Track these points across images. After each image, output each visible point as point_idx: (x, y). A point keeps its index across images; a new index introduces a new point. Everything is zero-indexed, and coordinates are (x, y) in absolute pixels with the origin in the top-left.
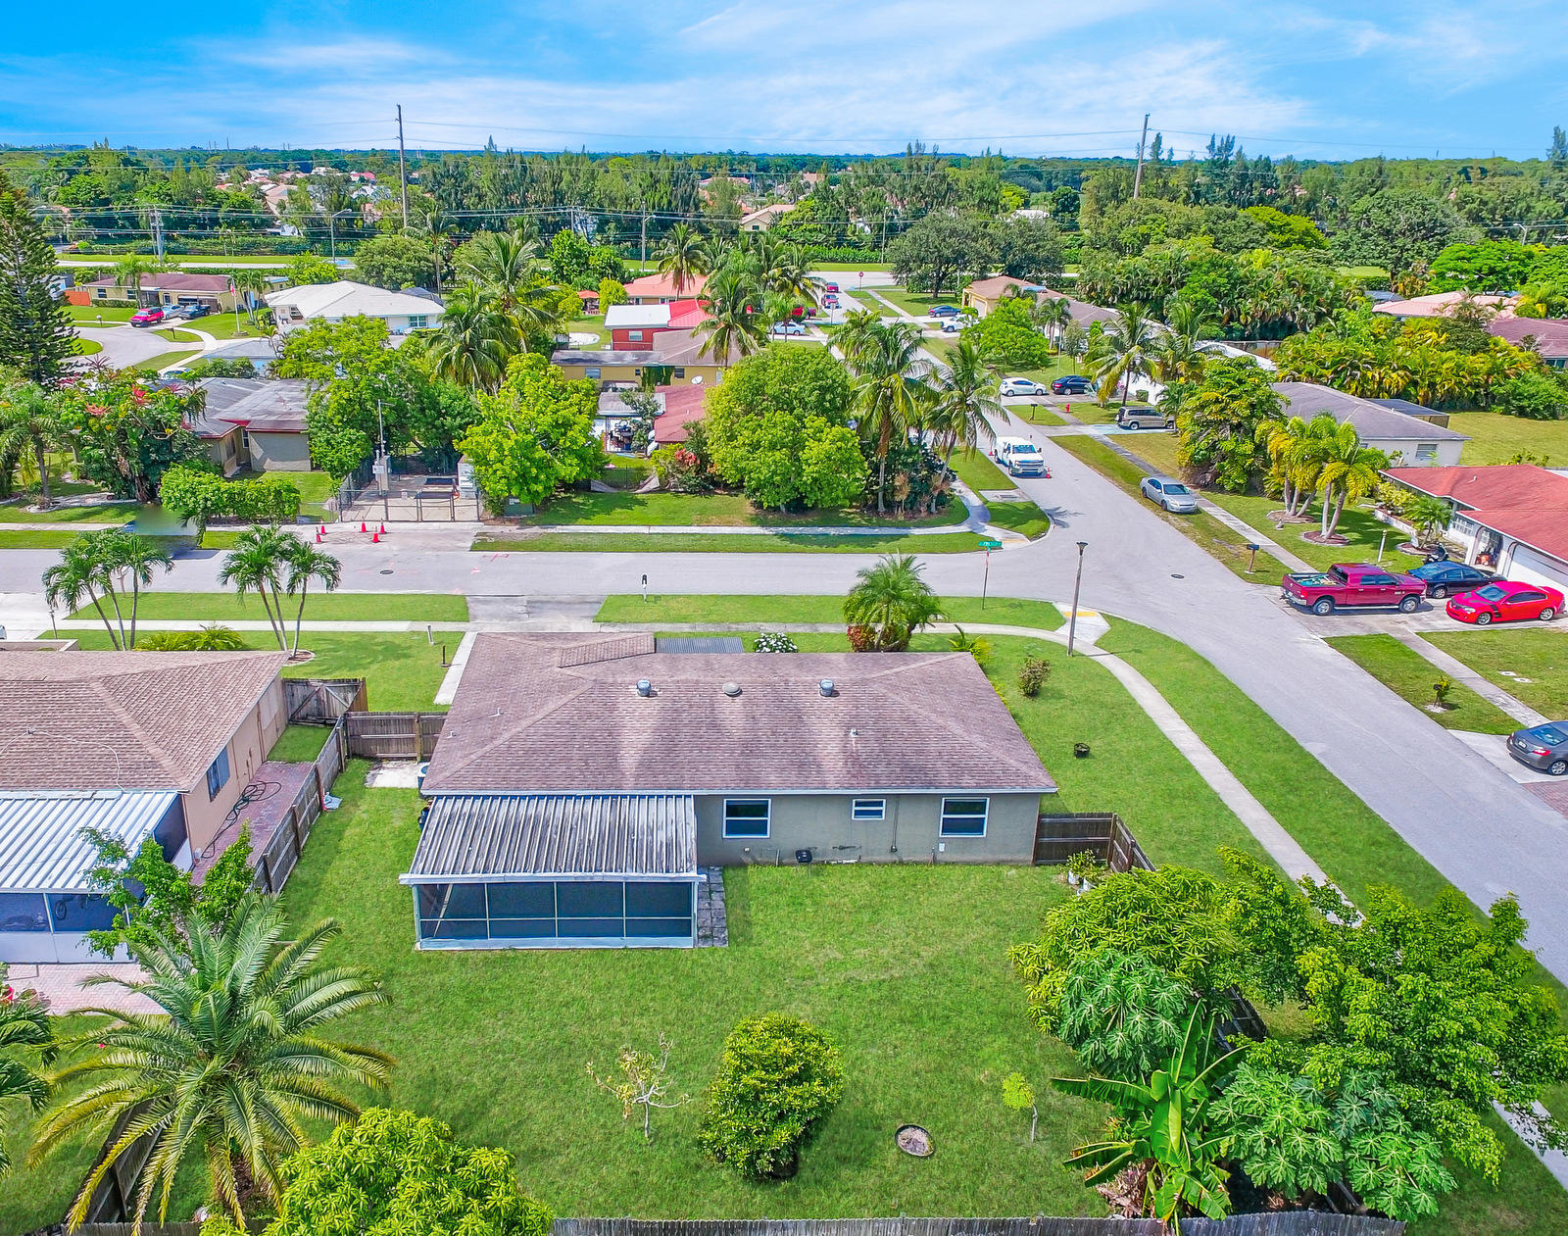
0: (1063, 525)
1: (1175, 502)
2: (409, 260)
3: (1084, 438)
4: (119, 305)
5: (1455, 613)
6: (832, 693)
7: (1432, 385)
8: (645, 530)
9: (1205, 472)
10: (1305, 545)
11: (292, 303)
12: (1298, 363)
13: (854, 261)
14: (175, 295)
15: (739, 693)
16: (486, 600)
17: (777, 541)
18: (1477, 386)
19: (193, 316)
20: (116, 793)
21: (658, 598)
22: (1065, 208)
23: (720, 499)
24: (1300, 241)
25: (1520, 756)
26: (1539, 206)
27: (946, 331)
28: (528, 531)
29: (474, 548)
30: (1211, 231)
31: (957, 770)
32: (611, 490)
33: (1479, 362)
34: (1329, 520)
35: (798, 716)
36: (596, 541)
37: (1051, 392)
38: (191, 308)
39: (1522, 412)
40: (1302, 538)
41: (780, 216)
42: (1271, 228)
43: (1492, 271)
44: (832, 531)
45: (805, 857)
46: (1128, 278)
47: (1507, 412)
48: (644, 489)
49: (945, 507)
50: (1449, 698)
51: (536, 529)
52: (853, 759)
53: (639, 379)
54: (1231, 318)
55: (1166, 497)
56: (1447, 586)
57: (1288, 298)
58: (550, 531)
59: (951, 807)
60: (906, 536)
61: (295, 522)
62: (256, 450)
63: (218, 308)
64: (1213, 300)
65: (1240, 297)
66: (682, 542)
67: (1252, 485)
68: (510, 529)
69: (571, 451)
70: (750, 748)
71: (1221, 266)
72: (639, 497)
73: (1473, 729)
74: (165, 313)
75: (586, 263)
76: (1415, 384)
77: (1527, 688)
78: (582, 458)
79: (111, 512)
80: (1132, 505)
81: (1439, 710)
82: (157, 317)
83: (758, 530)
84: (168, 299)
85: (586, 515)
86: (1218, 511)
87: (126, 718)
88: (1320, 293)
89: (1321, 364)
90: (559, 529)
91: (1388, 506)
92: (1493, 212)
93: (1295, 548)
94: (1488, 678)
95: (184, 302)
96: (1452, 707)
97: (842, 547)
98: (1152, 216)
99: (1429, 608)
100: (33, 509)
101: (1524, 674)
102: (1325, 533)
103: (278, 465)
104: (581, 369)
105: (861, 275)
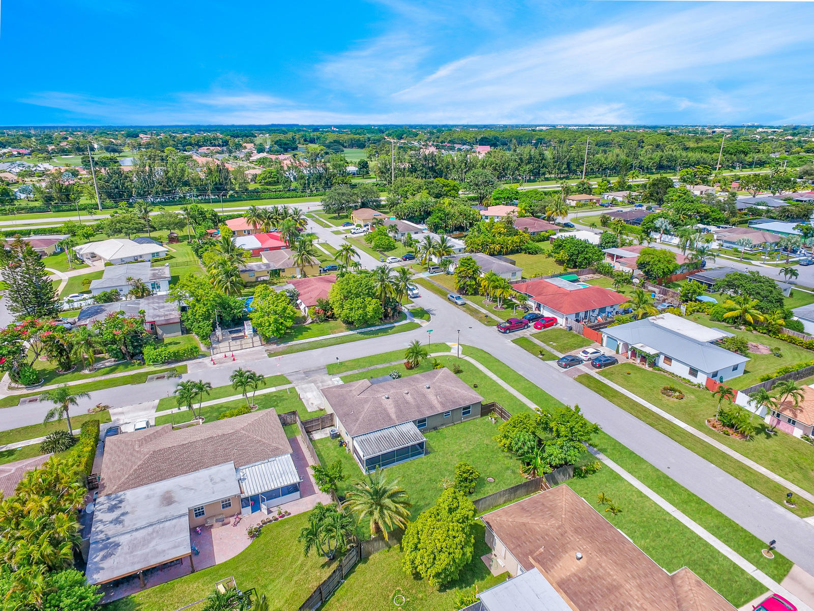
0: (434, 315)
1: (459, 302)
2: (133, 225)
3: (422, 279)
5: (536, 327)
6: (428, 388)
7: (507, 248)
8: (317, 339)
9: (463, 290)
10: (496, 311)
11: (92, 251)
12: (472, 245)
13: (296, 197)
15: (408, 393)
16: (291, 374)
17: (359, 335)
18: (517, 246)
20: (274, 459)
21: (342, 363)
22: (363, 167)
23: (332, 323)
24: (453, 189)
25: (560, 365)
26: (511, 164)
27: (353, 234)
29: (269, 357)
30: (427, 188)
31: (464, 400)
33: (516, 238)
34: (500, 302)
35: (424, 396)
36: (306, 346)
39: (529, 253)
40: (495, 309)
41: (256, 175)
42: (444, 185)
43: (508, 197)
44: (373, 329)
45: (435, 428)
47: (526, 253)
48: (307, 323)
49: (400, 315)
50: (543, 353)
51: (282, 345)
52: (441, 403)
53: (269, 274)
54: (446, 227)
55: (457, 301)
56: (532, 320)
57: (461, 219)
58: (288, 345)
59: (463, 409)
60: (394, 327)
61: (199, 358)
62: (160, 332)
63: (46, 254)
64: (441, 222)
66: (333, 341)
67: (476, 293)
68: (274, 346)
69: (288, 317)
70: (418, 407)
72: (307, 326)
73: (549, 360)
75: (205, 216)
76: (502, 248)
77: (556, 346)
78: (293, 320)
79: (121, 367)
80: (447, 303)
81: (541, 356)
83: (351, 332)
85: (296, 337)
86: (469, 301)
87: (259, 438)
88: (470, 215)
89: (478, 245)
90: (290, 344)
91: (511, 295)
92: (499, 167)
93: (492, 312)
94: (548, 345)
96: (543, 355)
97: (379, 334)
98: (408, 184)
99: (530, 327)
100: (86, 372)
101: (554, 342)
102: (499, 307)
103: (169, 335)
104: (246, 274)
105: (309, 208)
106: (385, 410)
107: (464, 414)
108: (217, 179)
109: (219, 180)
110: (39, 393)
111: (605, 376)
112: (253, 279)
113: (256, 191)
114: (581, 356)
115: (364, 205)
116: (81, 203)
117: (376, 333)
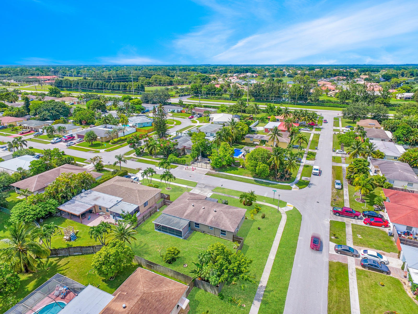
0: (309, 187)
3: (340, 167)
4: (189, 113)
5: (364, 222)
6: (216, 211)
8: (234, 175)
9: (349, 181)
10: (354, 201)
14: (197, 113)
15: (204, 208)
16: (200, 184)
17: (253, 181)
19: (199, 117)
20: (132, 205)
21: (224, 189)
25: (335, 249)
28: (216, 172)
29: (205, 174)
31: (223, 226)
32: (235, 166)
35: (209, 213)
36: (225, 176)
37: (348, 154)
38: (199, 116)
40: (356, 200)
45: (204, 232)
46: (394, 125)
48: (240, 167)
49: (289, 180)
51: (217, 172)
52: (211, 221)
56: (368, 216)
58: (219, 173)
59: (221, 231)
60: (276, 184)
61: (185, 165)
62: (186, 151)
65: (410, 135)
66: (238, 178)
68: (214, 171)
70: (200, 217)
71: (406, 128)
72: (238, 168)
73: (335, 242)
74: (194, 116)
75: (273, 110)
77: (358, 238)
81: (333, 238)
82: (192, 117)
83: (252, 178)
84: (196, 113)
86: (346, 190)
87: (138, 195)
90: (221, 173)
93: (351, 201)
94: (353, 235)
95: (198, 114)
96: (336, 238)
97: (263, 184)
100: (154, 157)
101: (362, 236)
102: (360, 199)
104: (249, 139)
105: (338, 114)
106: (186, 210)
107: (221, 233)
108: (302, 93)
109: (303, 93)
110: (138, 159)
111: (358, 274)
112: (252, 142)
113: (323, 101)
114: (361, 252)
115: (373, 118)
116: (243, 98)
117: (261, 183)
